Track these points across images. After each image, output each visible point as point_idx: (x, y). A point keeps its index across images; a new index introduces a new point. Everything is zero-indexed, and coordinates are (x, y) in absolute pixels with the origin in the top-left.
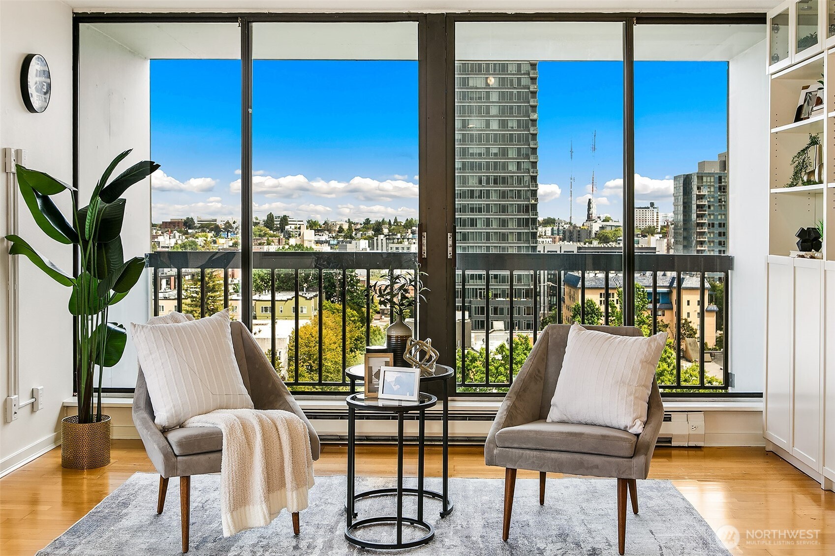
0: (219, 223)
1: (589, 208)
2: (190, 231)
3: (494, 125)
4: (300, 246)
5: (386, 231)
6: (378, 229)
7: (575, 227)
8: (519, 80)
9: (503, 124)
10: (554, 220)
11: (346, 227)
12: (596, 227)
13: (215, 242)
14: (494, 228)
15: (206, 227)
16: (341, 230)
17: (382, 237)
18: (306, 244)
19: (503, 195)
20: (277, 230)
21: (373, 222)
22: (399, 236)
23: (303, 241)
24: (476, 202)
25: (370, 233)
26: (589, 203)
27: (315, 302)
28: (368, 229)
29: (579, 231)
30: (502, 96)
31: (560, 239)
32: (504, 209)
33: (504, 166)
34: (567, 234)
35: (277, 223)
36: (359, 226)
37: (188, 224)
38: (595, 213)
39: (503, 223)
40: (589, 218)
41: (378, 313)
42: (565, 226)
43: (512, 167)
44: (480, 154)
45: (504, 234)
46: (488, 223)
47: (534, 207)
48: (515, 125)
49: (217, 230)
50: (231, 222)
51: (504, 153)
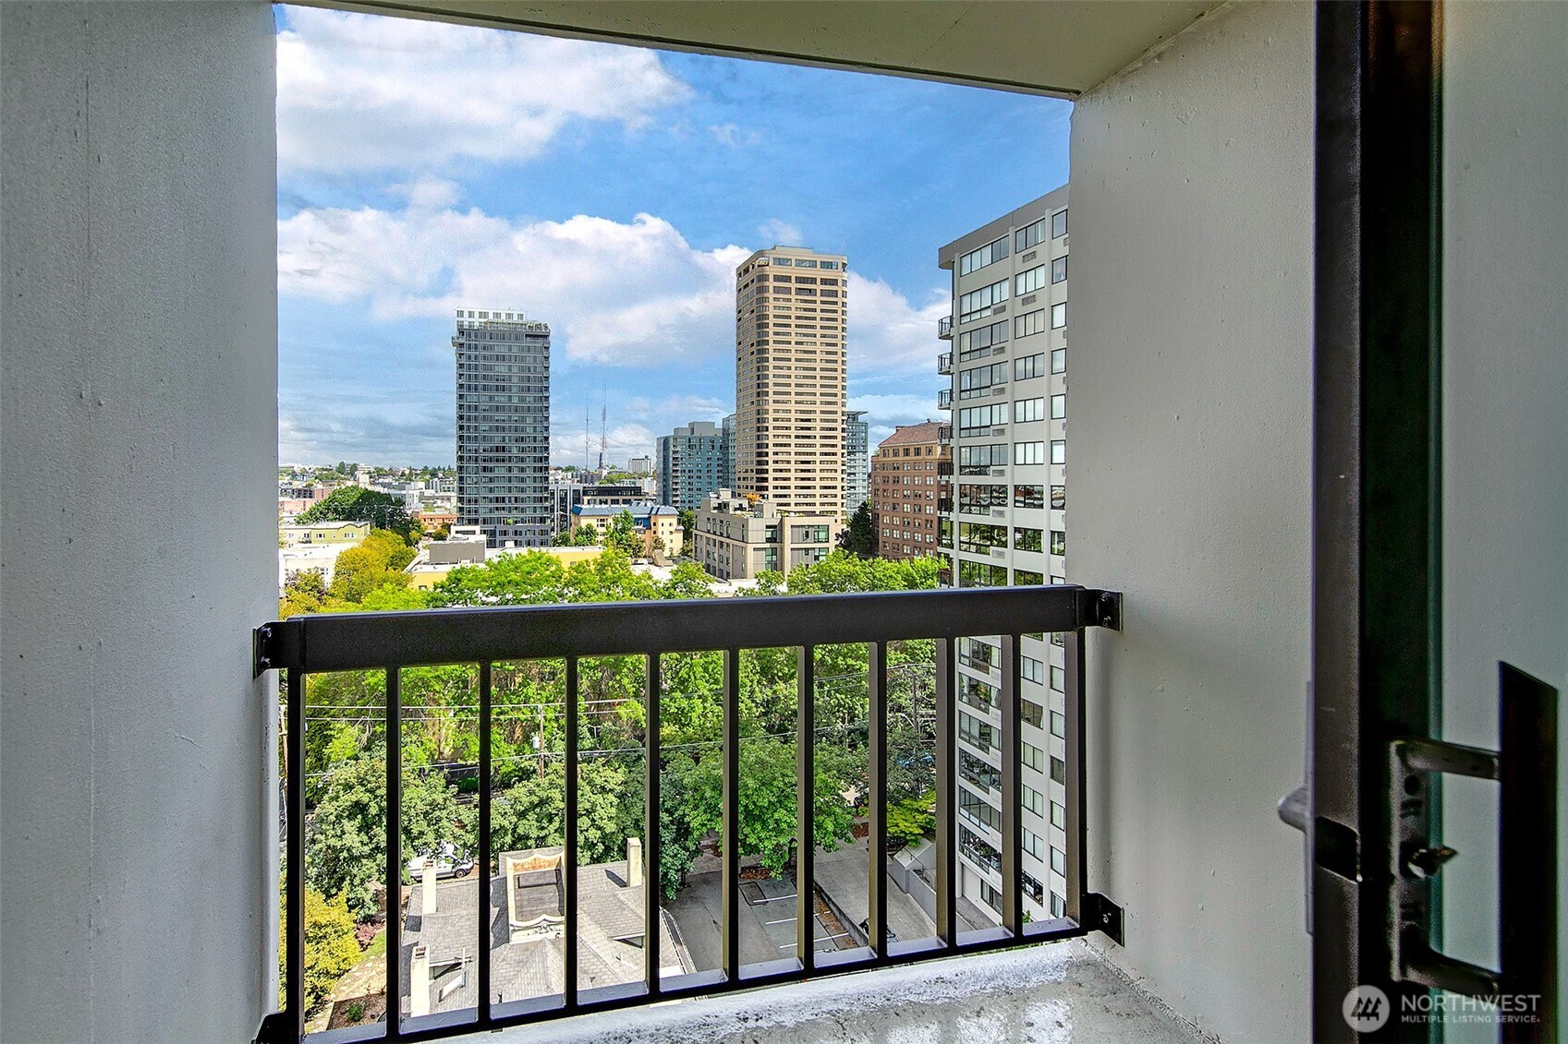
0: (296, 469)
1: (601, 460)
3: (515, 400)
4: (356, 488)
5: (440, 475)
6: (434, 475)
7: (589, 472)
8: (535, 367)
9: (522, 399)
11: (407, 472)
12: (605, 473)
13: (291, 484)
14: (515, 473)
16: (403, 474)
17: (436, 479)
18: (361, 486)
19: (523, 450)
20: (348, 474)
21: (430, 469)
22: (451, 478)
23: (359, 483)
24: (501, 454)
25: (428, 477)
26: (601, 456)
27: (366, 529)
28: (426, 474)
29: (593, 475)
30: (521, 379)
31: (578, 481)
32: (523, 460)
33: (523, 429)
34: (584, 477)
35: (348, 469)
36: (418, 472)
38: (605, 462)
39: (522, 470)
40: (600, 466)
41: (426, 535)
42: (581, 472)
43: (530, 430)
44: (504, 421)
45: (523, 478)
46: (510, 469)
47: (547, 458)
48: (532, 399)
49: (294, 475)
50: (307, 469)
51: (523, 419)
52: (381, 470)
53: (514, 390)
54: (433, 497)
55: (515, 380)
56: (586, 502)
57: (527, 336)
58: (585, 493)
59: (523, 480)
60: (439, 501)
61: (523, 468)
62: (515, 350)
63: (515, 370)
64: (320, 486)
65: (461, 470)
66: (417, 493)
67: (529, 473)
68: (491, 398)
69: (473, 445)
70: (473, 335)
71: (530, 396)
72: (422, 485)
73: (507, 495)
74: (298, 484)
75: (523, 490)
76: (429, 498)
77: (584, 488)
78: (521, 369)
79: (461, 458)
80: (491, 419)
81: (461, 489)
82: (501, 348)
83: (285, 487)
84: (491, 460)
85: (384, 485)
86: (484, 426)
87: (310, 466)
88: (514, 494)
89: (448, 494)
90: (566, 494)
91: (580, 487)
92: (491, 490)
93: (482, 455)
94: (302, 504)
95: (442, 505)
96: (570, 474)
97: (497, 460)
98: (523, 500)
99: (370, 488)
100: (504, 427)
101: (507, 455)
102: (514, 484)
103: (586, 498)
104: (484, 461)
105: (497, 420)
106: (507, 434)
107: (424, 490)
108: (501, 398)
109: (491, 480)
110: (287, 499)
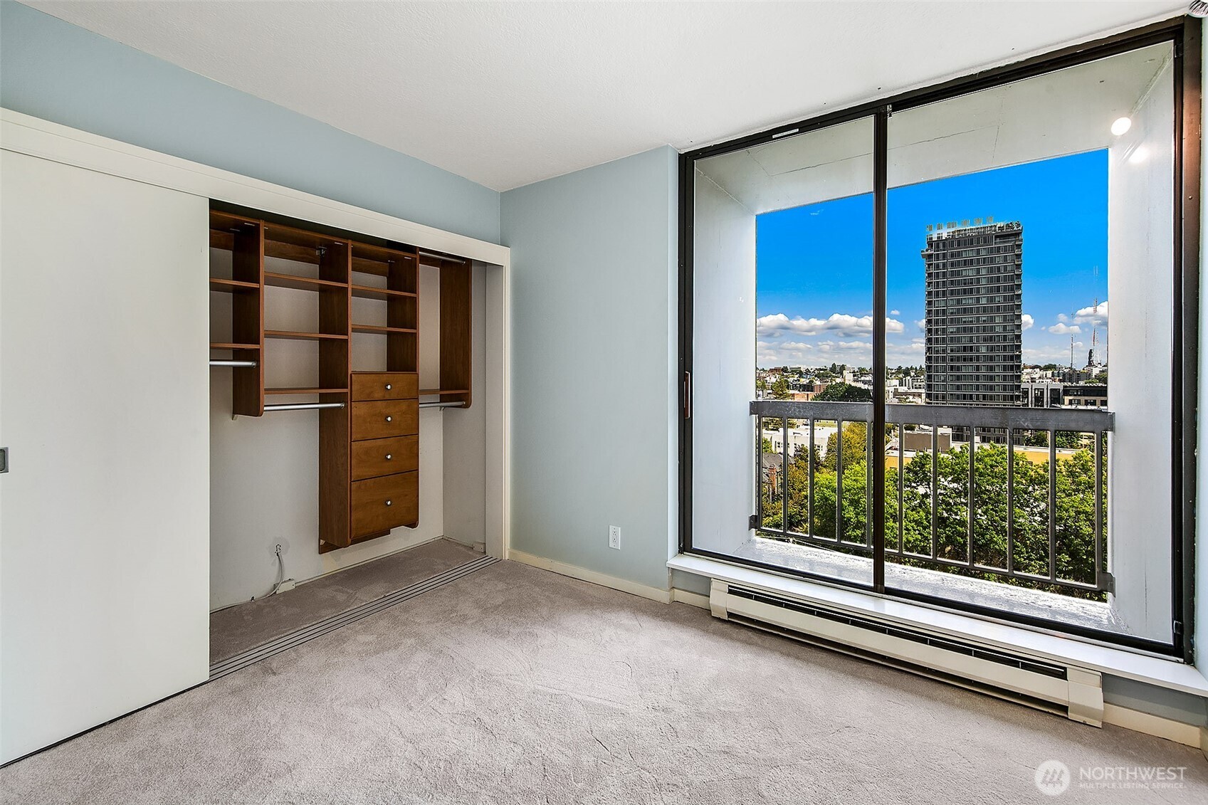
1: (1090, 357)
2: (785, 374)
3: (984, 301)
4: (843, 384)
5: (912, 374)
6: (907, 372)
7: (1075, 371)
8: (1005, 267)
9: (991, 300)
10: (1055, 365)
12: (1094, 371)
13: (799, 381)
14: (983, 372)
15: (794, 371)
17: (909, 377)
18: (847, 382)
19: (992, 349)
20: (838, 373)
21: (904, 368)
22: (921, 377)
23: (845, 380)
24: (968, 354)
25: (902, 376)
26: (1091, 352)
28: (900, 373)
29: (1078, 374)
30: (991, 280)
31: (1059, 381)
32: (991, 359)
33: (992, 329)
34: (1067, 376)
35: (838, 369)
36: (893, 371)
37: (785, 370)
38: (1095, 360)
39: (991, 368)
40: (1090, 364)
42: (1065, 370)
43: (999, 329)
46: (978, 368)
47: (1019, 357)
48: (1002, 299)
49: (801, 374)
50: (810, 369)
51: (992, 319)
52: (863, 369)
53: (983, 291)
54: (906, 394)
55: (983, 282)
56: (1067, 402)
57: (996, 237)
58: (1067, 392)
59: (992, 378)
60: (911, 397)
61: (991, 367)
62: (983, 253)
63: (983, 272)
64: (818, 383)
65: (929, 369)
66: (892, 389)
67: (999, 372)
68: (959, 302)
69: (941, 346)
70: (941, 245)
71: (999, 297)
72: (896, 382)
73: (974, 393)
74: (804, 381)
75: (991, 388)
76: (902, 394)
77: (1065, 387)
78: (991, 270)
79: (929, 359)
80: (959, 321)
81: (929, 387)
82: (969, 254)
83: (795, 383)
84: (958, 359)
85: (864, 382)
86: (952, 328)
87: (812, 367)
88: (981, 392)
89: (920, 391)
90: (1042, 393)
91: (1059, 386)
92: (958, 388)
93: (949, 354)
94: (806, 396)
95: (914, 400)
96: (1049, 373)
97: (965, 360)
98: (991, 398)
99: (854, 384)
100: (971, 328)
101: (974, 354)
102: (982, 382)
103: (1067, 399)
104: (952, 360)
105: (965, 322)
106: (974, 335)
107: (898, 387)
108: (968, 301)
109: (958, 378)
110: (796, 392)
